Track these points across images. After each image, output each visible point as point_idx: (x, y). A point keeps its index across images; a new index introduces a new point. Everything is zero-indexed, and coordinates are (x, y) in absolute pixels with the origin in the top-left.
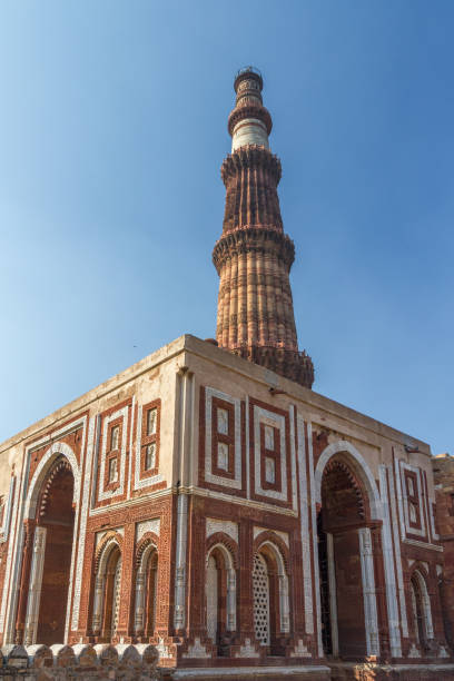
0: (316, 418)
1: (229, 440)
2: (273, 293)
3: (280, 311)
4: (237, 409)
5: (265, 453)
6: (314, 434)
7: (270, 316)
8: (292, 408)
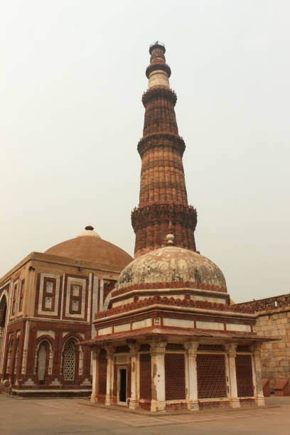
0: (107, 277)
1: (53, 295)
2: (169, 170)
3: (173, 181)
4: (58, 281)
5: (73, 298)
6: (105, 284)
7: (167, 184)
8: (91, 275)
